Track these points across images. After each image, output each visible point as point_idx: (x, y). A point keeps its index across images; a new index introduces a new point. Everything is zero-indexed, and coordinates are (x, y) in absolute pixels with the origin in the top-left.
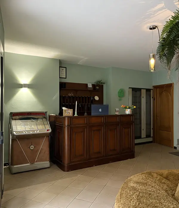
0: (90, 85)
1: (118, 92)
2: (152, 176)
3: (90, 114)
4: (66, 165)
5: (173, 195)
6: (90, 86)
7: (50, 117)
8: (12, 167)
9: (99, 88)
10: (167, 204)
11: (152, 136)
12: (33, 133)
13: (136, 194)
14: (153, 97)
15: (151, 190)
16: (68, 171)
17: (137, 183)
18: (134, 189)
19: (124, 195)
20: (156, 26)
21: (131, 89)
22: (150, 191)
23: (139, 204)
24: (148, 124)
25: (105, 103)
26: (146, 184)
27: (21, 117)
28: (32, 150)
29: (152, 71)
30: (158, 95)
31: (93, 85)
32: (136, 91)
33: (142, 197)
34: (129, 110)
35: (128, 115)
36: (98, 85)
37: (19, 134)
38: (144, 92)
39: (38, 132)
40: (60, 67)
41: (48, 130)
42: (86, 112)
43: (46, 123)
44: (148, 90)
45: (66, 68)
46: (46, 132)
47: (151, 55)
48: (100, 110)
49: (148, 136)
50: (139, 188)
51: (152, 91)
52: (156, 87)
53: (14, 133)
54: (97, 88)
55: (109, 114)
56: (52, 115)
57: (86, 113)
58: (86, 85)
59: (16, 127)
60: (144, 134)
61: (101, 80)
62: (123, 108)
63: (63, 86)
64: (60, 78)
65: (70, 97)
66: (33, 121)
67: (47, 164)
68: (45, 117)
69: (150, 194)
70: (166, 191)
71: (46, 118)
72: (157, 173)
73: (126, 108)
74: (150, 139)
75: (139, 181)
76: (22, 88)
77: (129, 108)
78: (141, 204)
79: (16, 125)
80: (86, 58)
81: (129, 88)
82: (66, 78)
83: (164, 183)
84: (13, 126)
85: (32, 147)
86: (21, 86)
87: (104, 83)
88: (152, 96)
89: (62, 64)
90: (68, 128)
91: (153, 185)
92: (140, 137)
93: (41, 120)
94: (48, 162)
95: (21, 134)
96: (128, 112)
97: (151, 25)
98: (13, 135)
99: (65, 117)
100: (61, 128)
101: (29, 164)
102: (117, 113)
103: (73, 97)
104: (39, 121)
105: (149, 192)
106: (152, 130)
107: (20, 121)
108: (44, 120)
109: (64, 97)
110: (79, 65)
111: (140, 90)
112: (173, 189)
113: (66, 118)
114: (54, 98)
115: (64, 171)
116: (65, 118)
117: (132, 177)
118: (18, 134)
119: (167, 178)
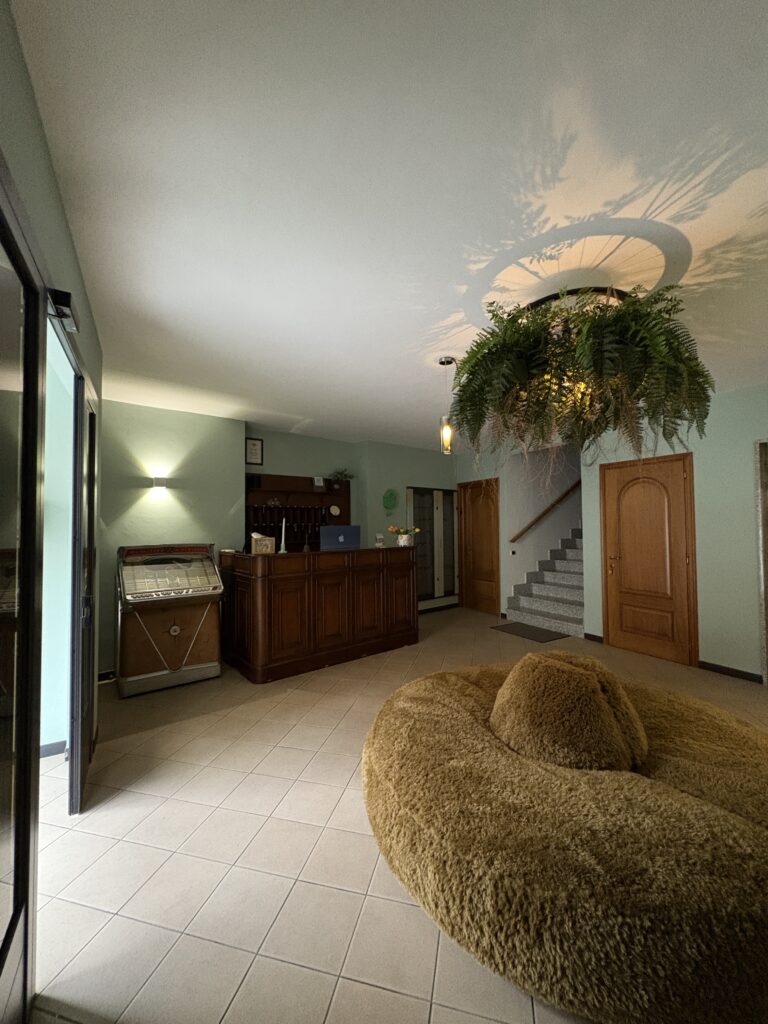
0: (318, 480)
1: (384, 498)
2: (447, 682)
3: (318, 549)
4: (259, 669)
5: (486, 720)
6: (319, 482)
7: (222, 555)
8: (123, 680)
9: (339, 488)
10: (470, 741)
11: (457, 591)
12: (179, 596)
13: (406, 725)
14: (457, 509)
15: (439, 713)
16: (265, 682)
17: (413, 699)
18: (405, 713)
19: (382, 731)
20: (453, 359)
21: (412, 490)
22: (438, 716)
23: (411, 747)
24: (449, 567)
25: (353, 523)
26: (432, 700)
27: (148, 557)
28: (175, 636)
29: (446, 453)
30: (468, 503)
31: (325, 480)
32: (422, 495)
33: (419, 731)
34: (405, 537)
35: (404, 548)
36: (338, 481)
37: (142, 599)
38: (438, 497)
39: (190, 592)
40: (246, 439)
41: (215, 588)
42: (309, 544)
43: (210, 570)
44: (448, 493)
45: (262, 441)
46: (210, 591)
47: (444, 418)
48: (341, 539)
49: (449, 593)
50: (416, 711)
51: (455, 494)
52: (464, 486)
53: (129, 597)
54: (336, 487)
55: (363, 546)
56: (227, 551)
57: (306, 547)
58: (311, 480)
59: (135, 583)
60: (439, 589)
61: (346, 470)
62: (392, 532)
63: (253, 482)
64: (247, 463)
65: (270, 507)
66: (179, 568)
67: (213, 667)
68: (208, 557)
69: (437, 722)
70: (472, 713)
71: (211, 560)
72: (457, 675)
73: (398, 533)
74: (453, 600)
75: (416, 695)
76: (151, 489)
77: (406, 533)
78: (415, 747)
79: (134, 579)
80: (307, 421)
81: (408, 488)
82: (261, 464)
83: (470, 695)
84: (125, 582)
85: (175, 630)
86: (149, 483)
87: (352, 477)
88: (455, 505)
89: (251, 432)
90: (263, 582)
91: (446, 701)
92: (431, 596)
93: (199, 564)
94: (216, 664)
95: (146, 599)
96: (403, 541)
97: (444, 355)
98: (126, 603)
99: (257, 556)
100: (248, 583)
101: (165, 672)
102: (379, 545)
103: (278, 507)
104: (195, 566)
105: (436, 719)
106: (457, 580)
107: (144, 567)
108: (207, 563)
109: (256, 510)
110: (293, 434)
111: (430, 492)
112: (486, 706)
113: (260, 559)
114: (232, 511)
115: (254, 682)
116: (255, 558)
117: (403, 688)
118: (138, 600)
119: (477, 684)
